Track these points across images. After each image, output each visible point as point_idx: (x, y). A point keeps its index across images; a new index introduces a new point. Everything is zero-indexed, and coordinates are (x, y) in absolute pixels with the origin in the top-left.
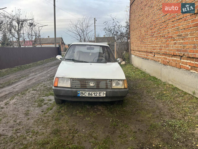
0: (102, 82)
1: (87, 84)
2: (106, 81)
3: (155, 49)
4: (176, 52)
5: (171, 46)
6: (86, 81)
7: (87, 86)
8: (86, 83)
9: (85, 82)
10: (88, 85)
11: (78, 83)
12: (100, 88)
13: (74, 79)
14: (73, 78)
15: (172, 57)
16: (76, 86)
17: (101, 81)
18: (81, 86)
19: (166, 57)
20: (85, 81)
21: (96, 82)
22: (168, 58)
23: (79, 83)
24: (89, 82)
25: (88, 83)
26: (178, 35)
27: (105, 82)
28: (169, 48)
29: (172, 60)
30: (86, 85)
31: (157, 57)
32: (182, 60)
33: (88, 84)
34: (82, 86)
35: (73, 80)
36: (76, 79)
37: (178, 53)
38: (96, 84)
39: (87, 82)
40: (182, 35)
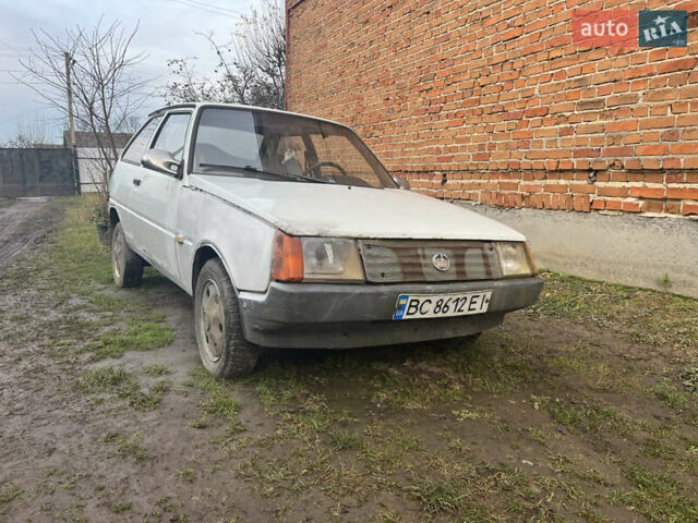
0: (469, 252)
1: (422, 261)
2: (482, 249)
3: (449, 159)
4: (572, 159)
5: (542, 142)
6: (416, 249)
7: (424, 270)
8: (418, 256)
9: (412, 253)
10: (426, 265)
11: (389, 260)
12: (470, 277)
13: (371, 242)
14: (366, 236)
15: (545, 178)
16: (383, 275)
17: (467, 248)
18: (405, 273)
19: (516, 181)
20: (413, 249)
21: (450, 252)
22: (523, 183)
23: (395, 260)
24: (427, 252)
25: (424, 257)
26: (582, 104)
27: (479, 252)
28: (532, 149)
29: (547, 188)
30: (420, 265)
31: (462, 184)
32: (600, 184)
33: (428, 261)
34: (406, 270)
35: (369, 247)
36: (377, 242)
37: (578, 162)
38: (454, 261)
39: (420, 252)
40: (602, 101)
